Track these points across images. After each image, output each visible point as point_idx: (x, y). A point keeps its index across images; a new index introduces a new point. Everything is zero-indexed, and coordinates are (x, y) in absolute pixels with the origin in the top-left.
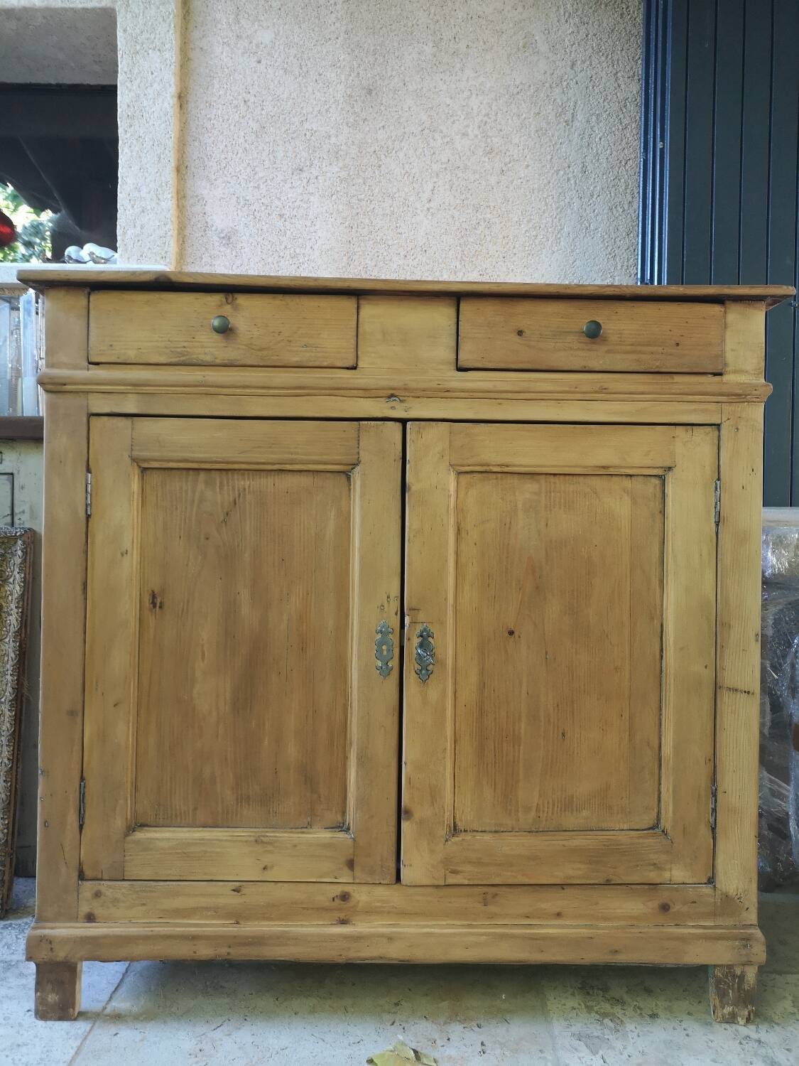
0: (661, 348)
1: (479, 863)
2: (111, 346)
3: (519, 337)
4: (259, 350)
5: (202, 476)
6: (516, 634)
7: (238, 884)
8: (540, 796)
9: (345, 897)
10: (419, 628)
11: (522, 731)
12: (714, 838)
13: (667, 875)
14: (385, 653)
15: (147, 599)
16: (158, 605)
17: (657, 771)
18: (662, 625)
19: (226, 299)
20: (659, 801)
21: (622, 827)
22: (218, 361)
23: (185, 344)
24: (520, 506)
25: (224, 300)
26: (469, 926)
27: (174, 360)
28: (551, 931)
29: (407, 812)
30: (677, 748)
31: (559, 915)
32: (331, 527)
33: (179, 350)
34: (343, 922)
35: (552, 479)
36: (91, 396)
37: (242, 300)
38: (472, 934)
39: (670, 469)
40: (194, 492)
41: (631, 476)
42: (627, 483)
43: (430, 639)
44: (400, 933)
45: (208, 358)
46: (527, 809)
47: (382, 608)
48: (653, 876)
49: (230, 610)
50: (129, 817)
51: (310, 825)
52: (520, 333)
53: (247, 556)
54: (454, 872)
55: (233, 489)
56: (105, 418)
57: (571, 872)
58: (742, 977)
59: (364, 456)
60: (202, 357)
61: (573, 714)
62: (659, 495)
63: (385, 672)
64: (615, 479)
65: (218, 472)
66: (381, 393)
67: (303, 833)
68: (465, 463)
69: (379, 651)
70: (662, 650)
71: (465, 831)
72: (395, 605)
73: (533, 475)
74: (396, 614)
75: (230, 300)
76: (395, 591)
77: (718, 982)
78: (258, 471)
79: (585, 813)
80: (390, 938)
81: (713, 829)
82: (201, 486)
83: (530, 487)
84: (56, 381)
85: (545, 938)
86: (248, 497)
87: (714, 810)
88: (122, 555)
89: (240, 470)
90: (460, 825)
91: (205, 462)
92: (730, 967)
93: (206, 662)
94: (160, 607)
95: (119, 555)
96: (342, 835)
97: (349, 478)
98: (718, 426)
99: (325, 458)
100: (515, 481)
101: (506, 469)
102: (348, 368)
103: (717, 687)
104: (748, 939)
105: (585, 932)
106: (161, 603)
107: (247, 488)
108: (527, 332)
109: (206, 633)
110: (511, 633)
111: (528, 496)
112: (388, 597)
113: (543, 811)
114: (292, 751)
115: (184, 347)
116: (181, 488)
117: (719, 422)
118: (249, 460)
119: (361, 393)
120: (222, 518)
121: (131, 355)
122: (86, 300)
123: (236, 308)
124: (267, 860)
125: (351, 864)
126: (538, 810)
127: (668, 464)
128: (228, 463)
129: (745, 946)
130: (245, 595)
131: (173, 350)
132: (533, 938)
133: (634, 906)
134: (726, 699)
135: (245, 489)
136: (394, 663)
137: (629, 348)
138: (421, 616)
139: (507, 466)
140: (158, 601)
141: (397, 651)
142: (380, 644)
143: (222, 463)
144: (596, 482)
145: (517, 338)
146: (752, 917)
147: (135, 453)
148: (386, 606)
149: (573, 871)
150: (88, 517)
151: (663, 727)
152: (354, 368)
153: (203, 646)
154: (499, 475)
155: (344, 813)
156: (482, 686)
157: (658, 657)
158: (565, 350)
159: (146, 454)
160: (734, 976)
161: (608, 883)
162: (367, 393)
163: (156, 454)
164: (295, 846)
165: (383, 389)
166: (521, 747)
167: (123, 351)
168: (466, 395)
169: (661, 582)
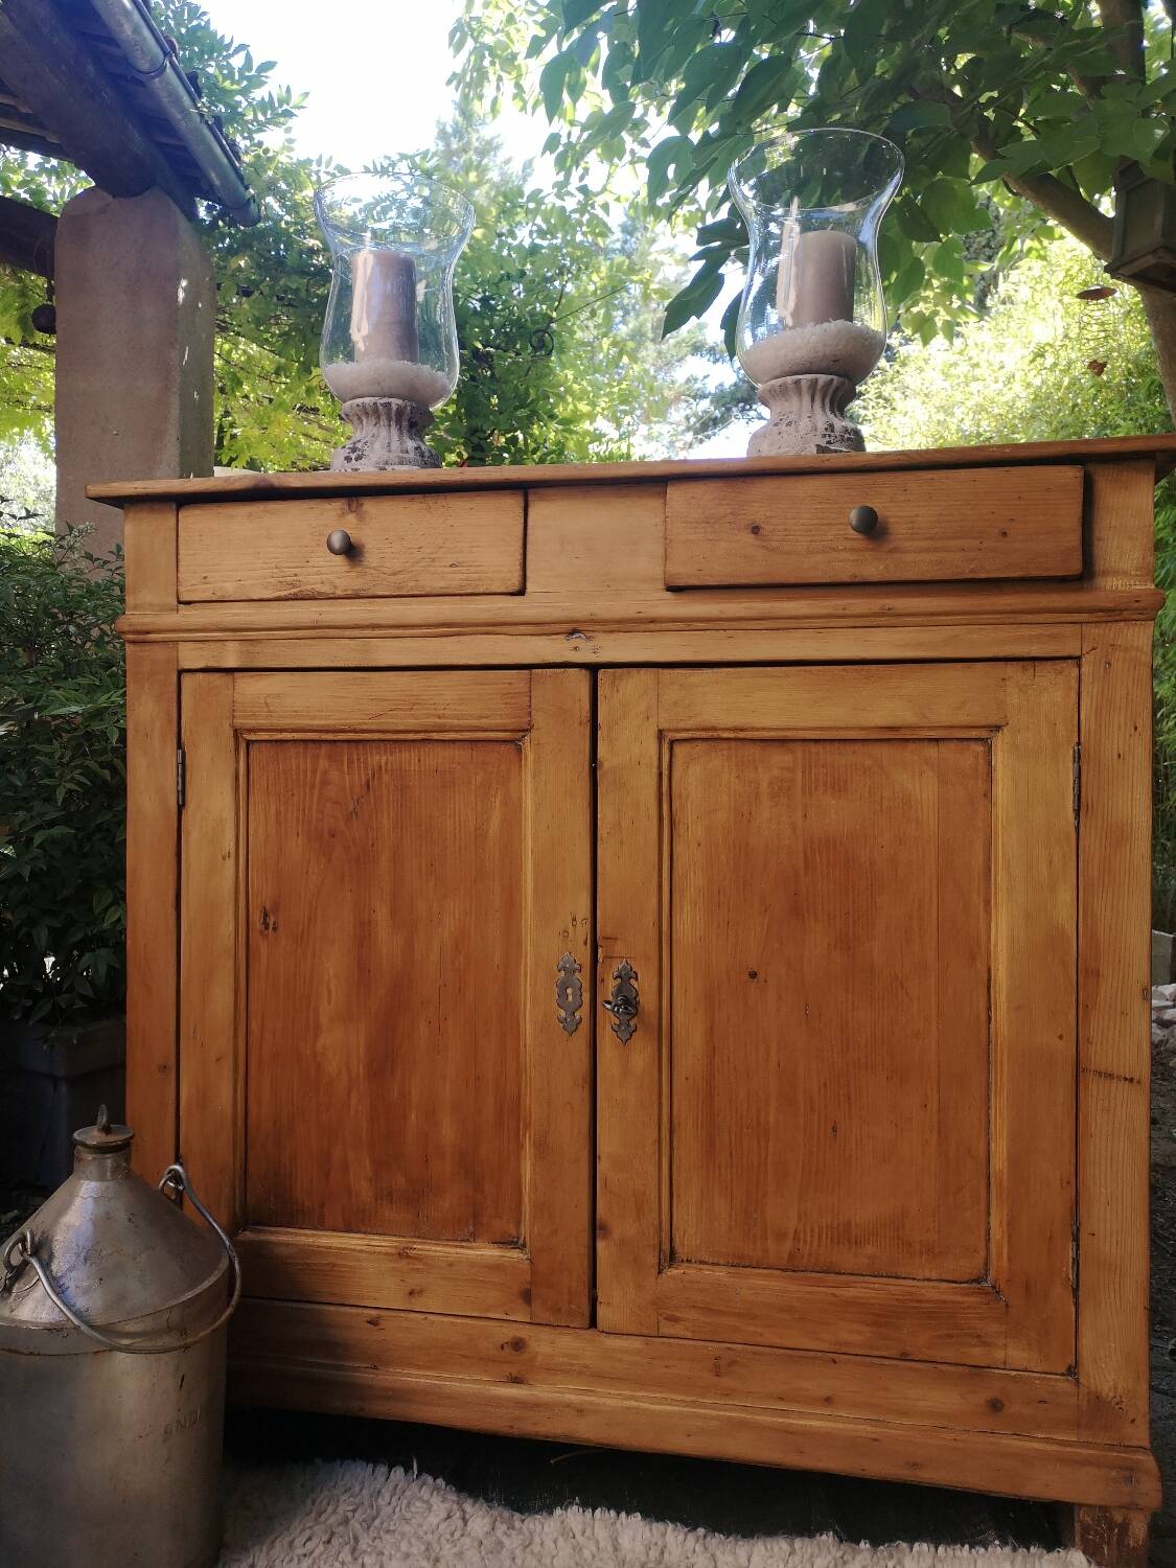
0: (978, 542)
1: (707, 1310)
2: (205, 578)
3: (753, 536)
4: (394, 574)
5: (324, 749)
6: (761, 976)
7: (374, 1313)
8: (800, 1218)
9: (518, 1345)
10: (618, 966)
11: (772, 1119)
12: (1076, 1305)
13: (999, 1355)
14: (570, 998)
15: (256, 918)
16: (271, 926)
17: (983, 1194)
18: (989, 970)
19: (350, 506)
20: (988, 1241)
21: (928, 1275)
22: (339, 593)
23: (297, 571)
24: (764, 786)
25: (346, 507)
26: (694, 1404)
27: (282, 594)
28: (813, 1423)
29: (604, 1228)
30: (1014, 1162)
31: (828, 1400)
32: (496, 818)
33: (289, 579)
34: (516, 1380)
35: (814, 748)
36: (182, 646)
37: (370, 506)
38: (699, 1416)
39: (998, 728)
40: (314, 772)
41: (937, 740)
42: (932, 751)
43: (633, 981)
44: (591, 1403)
45: (326, 589)
46: (781, 1236)
47: (566, 934)
48: (976, 1354)
49: (363, 934)
50: (237, 1211)
51: (473, 1237)
52: (756, 530)
53: (385, 860)
54: (672, 1319)
55: (366, 768)
56: (200, 676)
57: (845, 1336)
58: (1124, 1527)
59: (539, 719)
60: (319, 588)
61: (849, 1098)
62: (982, 767)
63: (571, 1028)
64: (911, 746)
65: (345, 745)
66: (558, 628)
67: (462, 1247)
68: (682, 725)
69: (563, 995)
70: (989, 1009)
71: (689, 1261)
72: (583, 931)
73: (783, 741)
74: (585, 943)
75: (354, 507)
76: (584, 911)
77: (1086, 1530)
78: (396, 741)
79: (869, 1249)
80: (580, 1411)
81: (1076, 1291)
82: (323, 763)
83: (780, 758)
84: (139, 628)
85: (806, 1433)
86: (386, 778)
87: (1076, 1261)
88: (224, 858)
89: (374, 741)
90: (681, 1252)
91: (327, 731)
92: (1104, 1508)
93: (332, 1005)
94: (274, 929)
95: (220, 858)
96: (515, 1254)
97: (519, 750)
98: (1078, 658)
99: (484, 722)
100: (755, 751)
101: (742, 735)
102: (512, 594)
103: (1078, 1070)
104: (1132, 1469)
105: (865, 1429)
106: (274, 924)
107: (383, 765)
108: (767, 528)
109: (334, 966)
110: (753, 975)
111: (776, 772)
112: (574, 919)
113: (805, 1242)
114: (448, 1132)
115: (296, 575)
116: (298, 768)
117: (1078, 653)
118: (385, 727)
119: (531, 629)
120: (351, 808)
121: (229, 589)
122: (174, 519)
123: (361, 518)
124: (415, 1281)
125: (527, 1296)
126: (796, 1238)
127: (993, 720)
128: (355, 731)
129: (1129, 1480)
130: (382, 914)
131: (281, 579)
132: (788, 1431)
133: (943, 1399)
134: (1094, 1088)
135: (381, 767)
136: (583, 1013)
137: (925, 544)
138: (620, 948)
139: (742, 730)
140: (271, 920)
141: (586, 997)
142: (563, 987)
143: (350, 731)
144: (884, 752)
145: (750, 538)
146: (1140, 1434)
147: (239, 722)
148: (571, 930)
149: (851, 1333)
150: (181, 807)
151: (992, 1125)
152: (521, 592)
153: (328, 982)
154: (733, 744)
155: (518, 1223)
156: (712, 1050)
157: (983, 1018)
158: (824, 551)
159: (251, 722)
160: (1111, 1525)
161: (904, 1357)
162: (540, 627)
163: (263, 722)
164: (451, 1265)
165: (561, 622)
166: (770, 1144)
167: (220, 584)
168: (681, 626)
169: (987, 902)
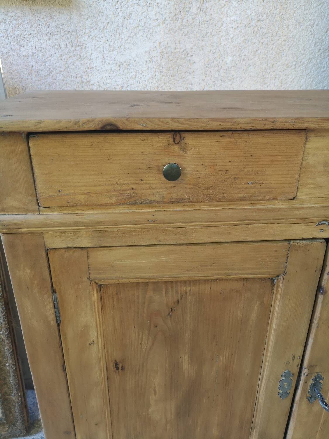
2: (60, 191)
5: (151, 287)
10: (314, 376)
14: (286, 386)
15: (112, 366)
16: (120, 368)
19: (174, 139)
23: (133, 186)
25: (171, 140)
32: (254, 315)
33: (127, 192)
36: (46, 235)
40: (144, 297)
43: (321, 381)
47: (288, 363)
49: (175, 367)
53: (187, 335)
55: (177, 293)
56: (62, 251)
59: (290, 269)
63: (284, 395)
65: (164, 284)
69: (282, 385)
72: (298, 361)
74: (298, 366)
75: (177, 140)
76: (299, 353)
82: (150, 293)
86: (189, 298)
88: (90, 344)
93: (157, 395)
94: (122, 369)
95: (88, 344)
97: (273, 283)
102: (288, 200)
106: (122, 367)
107: (188, 292)
109: (157, 381)
112: (294, 357)
115: (133, 189)
119: (295, 221)
120: (167, 313)
122: (26, 145)
123: (183, 148)
130: (185, 359)
131: (121, 192)
135: (186, 293)
136: (291, 391)
138: (317, 369)
140: (120, 366)
141: (294, 385)
142: (283, 382)
147: (93, 276)
148: (291, 361)
150: (59, 324)
152: (294, 199)
153: (155, 388)
159: (102, 276)
162: (302, 220)
163: (111, 275)
167: (72, 196)
